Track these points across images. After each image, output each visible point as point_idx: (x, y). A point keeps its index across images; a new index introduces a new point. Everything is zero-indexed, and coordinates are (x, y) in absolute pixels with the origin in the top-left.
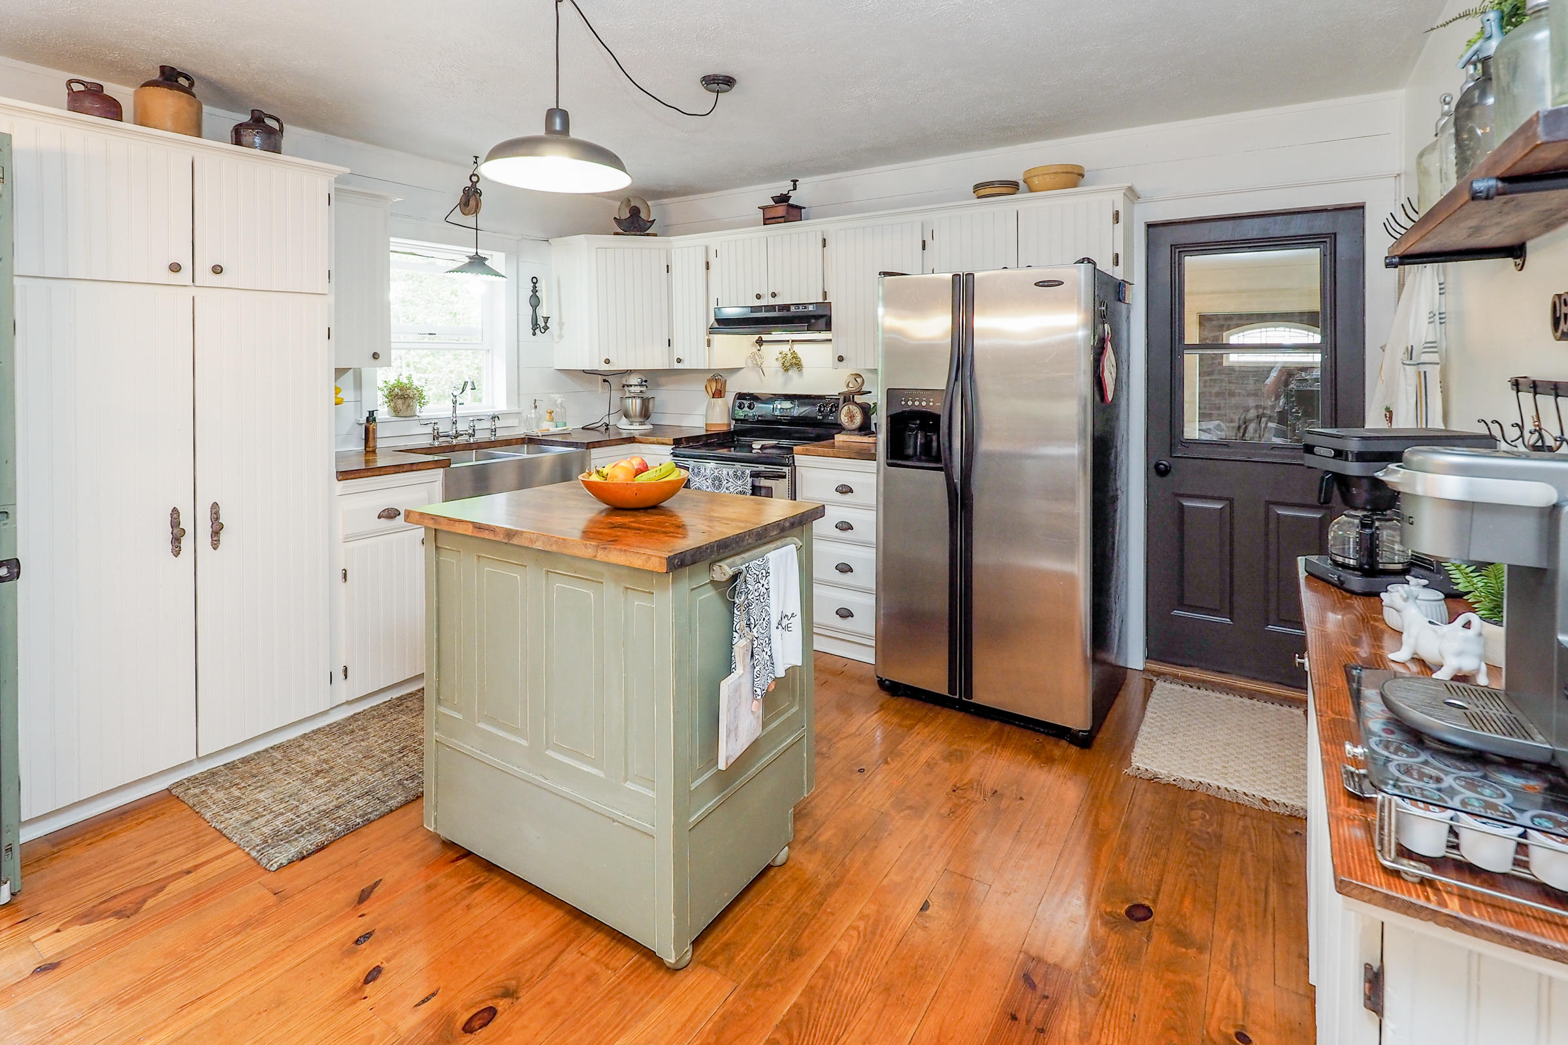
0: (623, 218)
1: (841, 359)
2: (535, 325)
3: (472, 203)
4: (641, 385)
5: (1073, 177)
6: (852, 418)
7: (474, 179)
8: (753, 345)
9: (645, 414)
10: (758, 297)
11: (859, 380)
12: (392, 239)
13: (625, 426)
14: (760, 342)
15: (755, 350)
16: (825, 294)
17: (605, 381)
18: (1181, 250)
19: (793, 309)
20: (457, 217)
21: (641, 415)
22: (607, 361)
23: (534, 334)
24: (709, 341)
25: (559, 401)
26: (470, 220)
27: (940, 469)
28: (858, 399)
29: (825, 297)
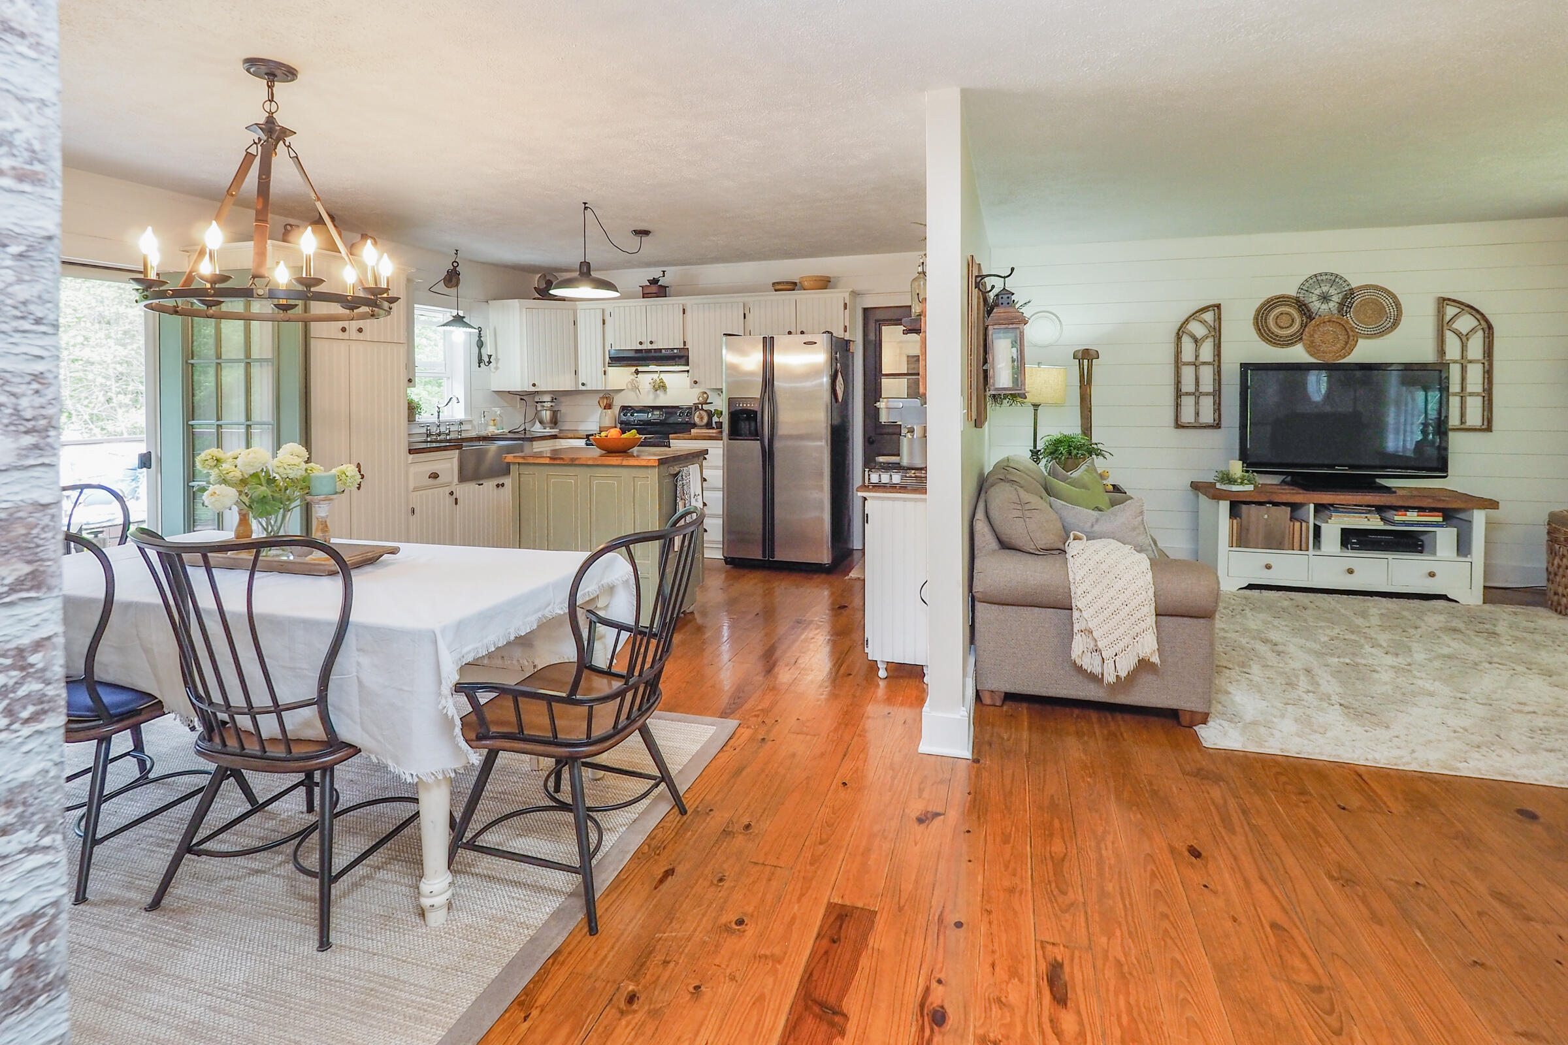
0: (541, 287)
1: (696, 382)
2: (480, 361)
3: (454, 281)
4: (552, 402)
5: (825, 283)
6: (701, 418)
7: (455, 264)
8: (632, 374)
9: (554, 422)
10: (641, 343)
11: (705, 395)
12: (415, 305)
13: (538, 429)
14: (637, 372)
15: (633, 377)
16: (685, 342)
17: (521, 399)
18: (880, 323)
19: (663, 351)
20: (441, 287)
21: (551, 422)
22: (534, 385)
23: (480, 366)
24: (605, 371)
25: (498, 413)
26: (453, 291)
27: (758, 440)
28: (705, 407)
29: (685, 345)
